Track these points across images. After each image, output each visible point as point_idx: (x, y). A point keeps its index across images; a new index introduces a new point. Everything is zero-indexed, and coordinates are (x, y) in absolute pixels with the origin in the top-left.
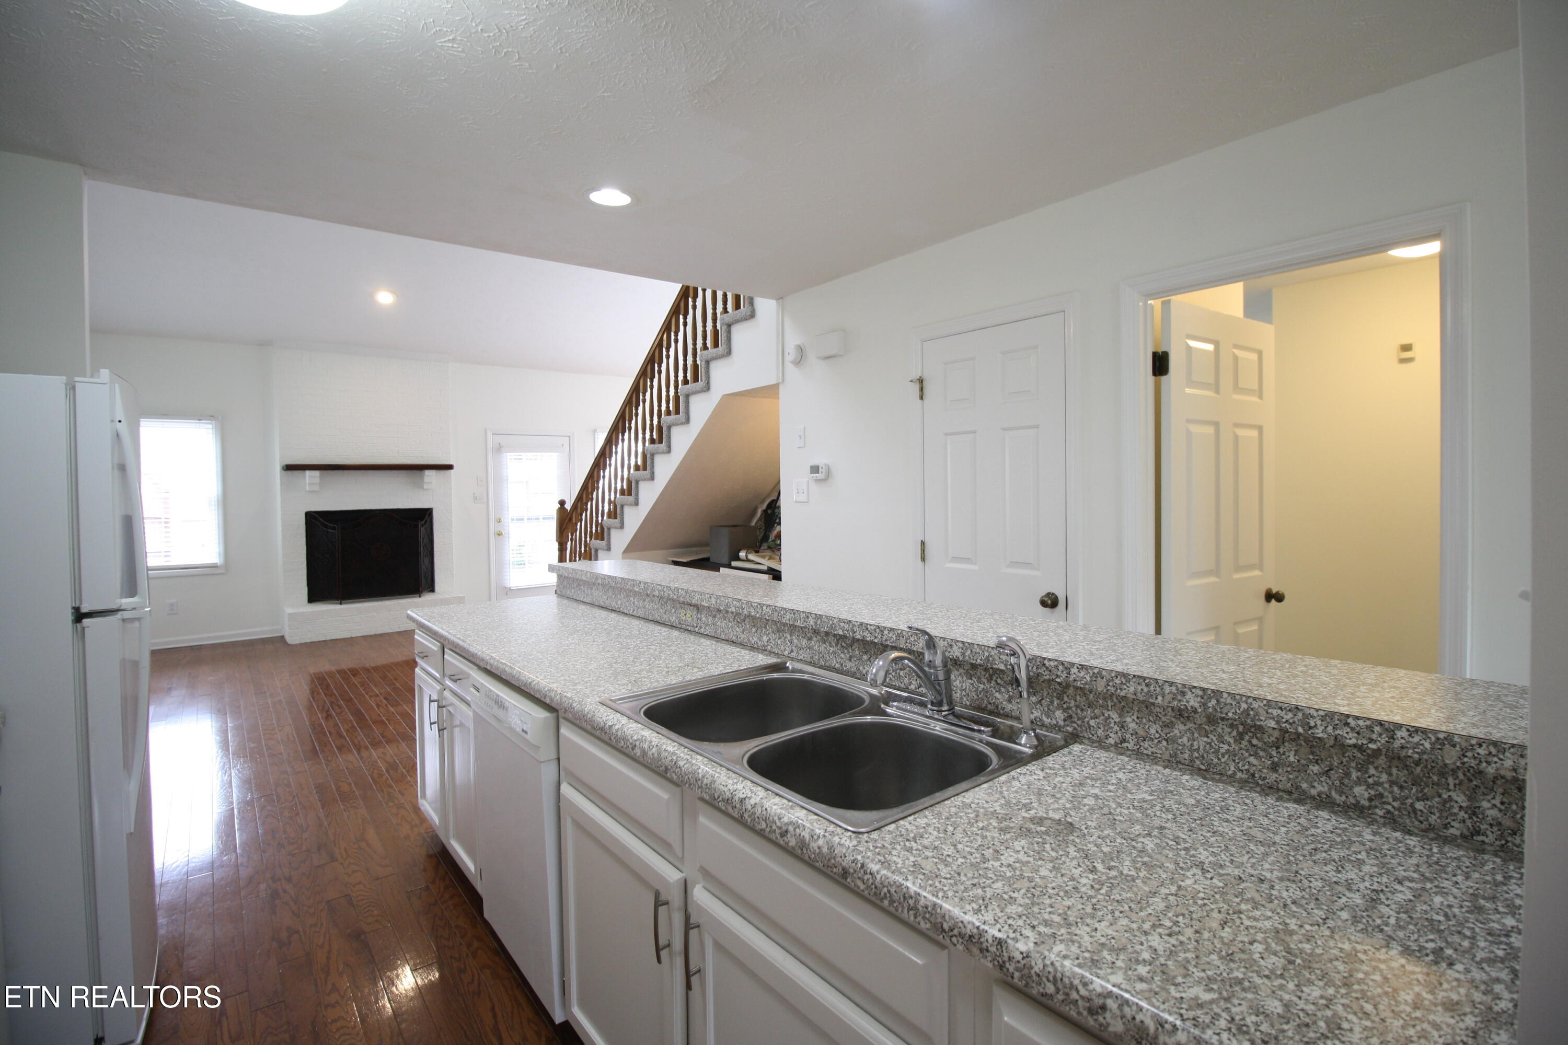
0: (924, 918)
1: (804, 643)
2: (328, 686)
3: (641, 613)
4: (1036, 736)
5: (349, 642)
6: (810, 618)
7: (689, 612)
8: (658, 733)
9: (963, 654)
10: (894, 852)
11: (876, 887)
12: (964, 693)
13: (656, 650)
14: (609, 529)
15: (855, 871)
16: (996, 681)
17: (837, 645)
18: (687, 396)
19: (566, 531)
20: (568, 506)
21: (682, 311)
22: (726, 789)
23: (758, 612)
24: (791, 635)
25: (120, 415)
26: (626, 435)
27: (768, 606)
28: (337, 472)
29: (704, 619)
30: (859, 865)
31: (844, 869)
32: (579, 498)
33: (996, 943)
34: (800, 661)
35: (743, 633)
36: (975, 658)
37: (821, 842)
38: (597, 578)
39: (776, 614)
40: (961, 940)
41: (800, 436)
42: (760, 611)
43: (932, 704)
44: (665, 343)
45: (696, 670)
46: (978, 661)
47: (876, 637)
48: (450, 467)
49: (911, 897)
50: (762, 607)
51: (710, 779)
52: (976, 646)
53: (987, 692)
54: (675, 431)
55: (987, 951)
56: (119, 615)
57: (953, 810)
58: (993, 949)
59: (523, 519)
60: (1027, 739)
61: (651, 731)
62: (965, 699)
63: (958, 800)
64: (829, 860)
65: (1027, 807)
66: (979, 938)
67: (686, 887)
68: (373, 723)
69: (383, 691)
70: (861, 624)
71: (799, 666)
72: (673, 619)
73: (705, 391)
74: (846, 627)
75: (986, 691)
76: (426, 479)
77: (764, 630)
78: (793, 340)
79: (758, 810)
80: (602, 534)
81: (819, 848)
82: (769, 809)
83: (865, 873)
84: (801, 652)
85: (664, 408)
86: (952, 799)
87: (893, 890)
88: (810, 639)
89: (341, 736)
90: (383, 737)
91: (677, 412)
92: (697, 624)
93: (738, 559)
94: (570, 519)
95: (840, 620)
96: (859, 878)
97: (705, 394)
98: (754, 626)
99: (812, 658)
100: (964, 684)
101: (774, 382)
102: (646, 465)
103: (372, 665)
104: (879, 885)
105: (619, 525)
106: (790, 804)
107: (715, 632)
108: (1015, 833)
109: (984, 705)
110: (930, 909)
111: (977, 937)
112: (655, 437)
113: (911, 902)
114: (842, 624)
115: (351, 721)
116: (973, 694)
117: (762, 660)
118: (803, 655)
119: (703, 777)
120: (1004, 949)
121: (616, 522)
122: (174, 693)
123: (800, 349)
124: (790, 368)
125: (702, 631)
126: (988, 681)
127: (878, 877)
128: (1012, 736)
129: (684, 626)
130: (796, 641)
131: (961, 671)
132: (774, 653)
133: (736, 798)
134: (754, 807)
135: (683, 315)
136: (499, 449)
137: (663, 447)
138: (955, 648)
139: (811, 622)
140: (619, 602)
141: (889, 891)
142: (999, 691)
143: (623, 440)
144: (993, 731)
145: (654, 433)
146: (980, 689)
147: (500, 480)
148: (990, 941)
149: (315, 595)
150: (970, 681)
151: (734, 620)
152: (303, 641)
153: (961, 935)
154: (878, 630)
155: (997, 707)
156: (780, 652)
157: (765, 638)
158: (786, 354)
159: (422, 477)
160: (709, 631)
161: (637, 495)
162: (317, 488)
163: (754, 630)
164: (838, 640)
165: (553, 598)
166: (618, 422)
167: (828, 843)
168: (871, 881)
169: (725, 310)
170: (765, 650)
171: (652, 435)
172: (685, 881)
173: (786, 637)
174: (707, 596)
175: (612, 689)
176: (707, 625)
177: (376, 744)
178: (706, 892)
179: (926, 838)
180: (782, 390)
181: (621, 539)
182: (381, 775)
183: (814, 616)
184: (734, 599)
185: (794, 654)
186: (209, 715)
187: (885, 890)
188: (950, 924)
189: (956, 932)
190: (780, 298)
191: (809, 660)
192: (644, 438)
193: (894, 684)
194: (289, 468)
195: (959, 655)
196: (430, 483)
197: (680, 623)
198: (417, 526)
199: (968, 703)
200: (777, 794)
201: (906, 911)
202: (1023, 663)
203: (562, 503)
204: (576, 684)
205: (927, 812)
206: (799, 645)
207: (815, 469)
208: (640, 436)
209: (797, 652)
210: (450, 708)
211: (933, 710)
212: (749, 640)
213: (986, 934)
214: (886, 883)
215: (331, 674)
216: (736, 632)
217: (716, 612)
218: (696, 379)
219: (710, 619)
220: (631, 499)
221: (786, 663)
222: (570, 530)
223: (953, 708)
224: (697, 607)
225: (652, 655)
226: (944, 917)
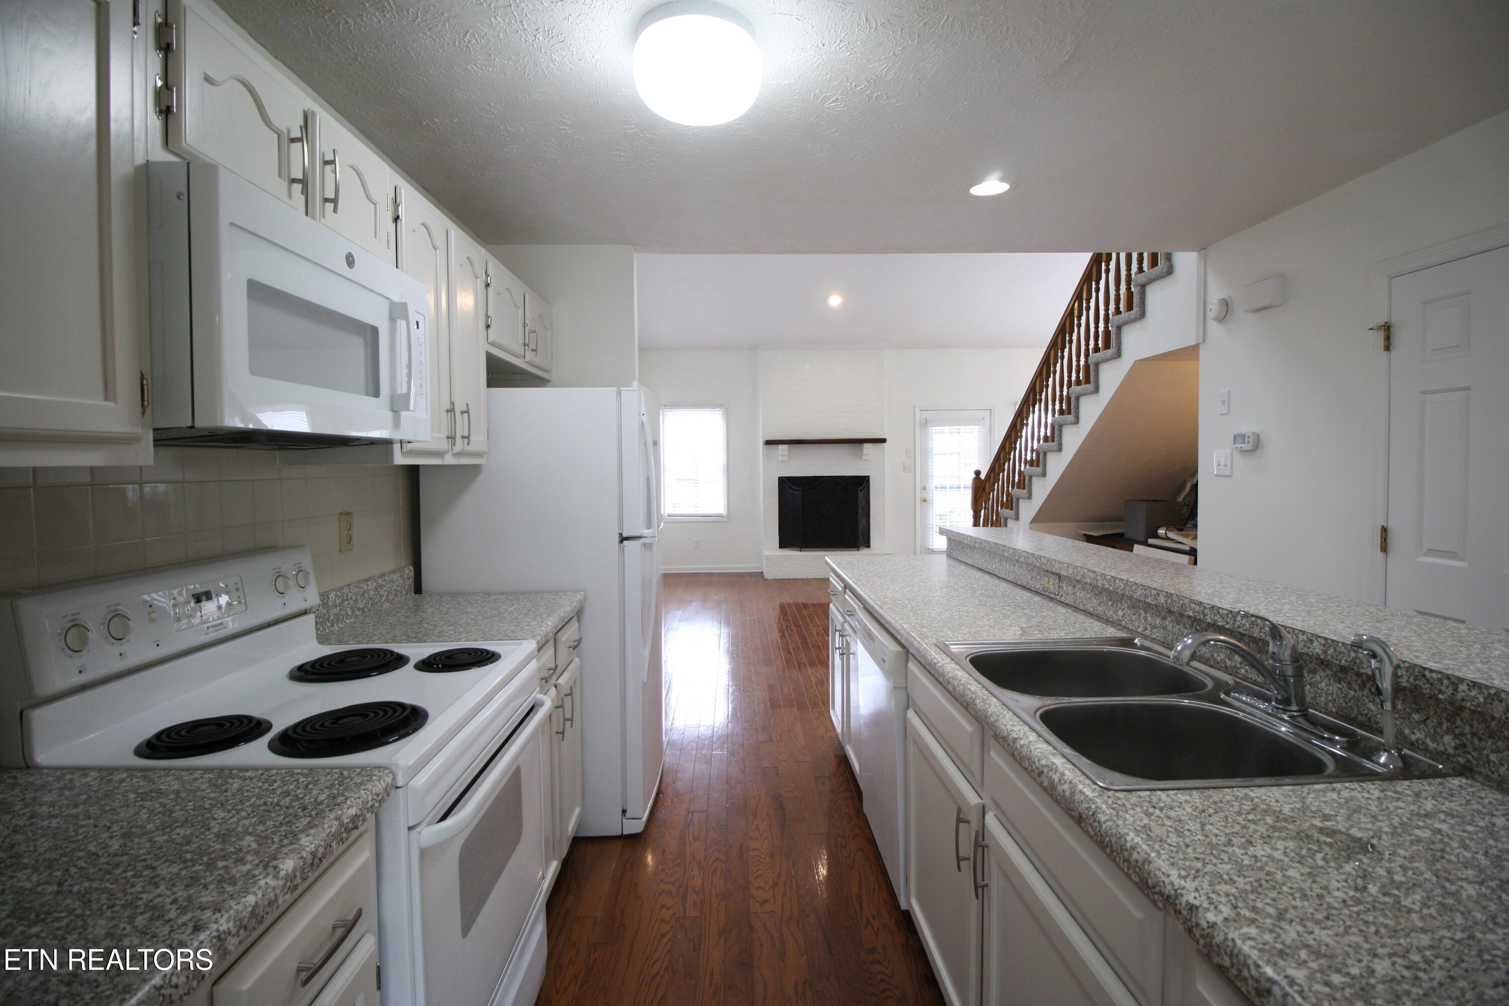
0: (1134, 871)
1: (1158, 622)
2: (786, 613)
3: (1011, 577)
4: (1403, 758)
5: (806, 581)
6: (1161, 596)
7: (1051, 580)
8: (970, 675)
9: (1325, 652)
10: (1131, 812)
11: (1101, 835)
12: (1330, 698)
13: (1009, 611)
14: (1018, 499)
15: (1087, 817)
16: (1370, 689)
17: (1191, 628)
18: (1097, 365)
19: (980, 499)
20: (983, 476)
21: (1094, 278)
22: (1005, 728)
23: (1111, 585)
24: (1145, 613)
25: (643, 411)
26: (1037, 407)
27: (1121, 580)
28: (802, 445)
29: (1065, 588)
30: (1091, 813)
31: (1079, 814)
32: (992, 469)
33: (1188, 908)
34: (1153, 640)
35: (1100, 605)
36: (1339, 658)
37: (1066, 786)
38: (975, 543)
39: (1128, 588)
40: (1161, 898)
41: (1223, 402)
42: (1113, 585)
43: (1277, 701)
44: (1076, 312)
45: (1037, 632)
46: (1343, 662)
47: (1228, 623)
48: (883, 441)
49: (1126, 850)
50: (1115, 581)
51: (996, 718)
52: (1340, 645)
53: (1359, 701)
54: (1084, 401)
55: (1180, 912)
56: (642, 540)
57: (1228, 798)
58: (1184, 912)
59: (946, 488)
60: (1387, 758)
61: (964, 673)
62: (1331, 705)
63: (1240, 792)
64: (1070, 804)
65: (1326, 817)
66: (1175, 900)
67: (984, 811)
68: (813, 646)
69: (823, 623)
70: (1213, 607)
71: (1147, 643)
72: (1038, 586)
73: (1115, 358)
74: (1197, 608)
75: (1356, 699)
76: (865, 451)
77: (1119, 605)
78: (1216, 295)
79: (1025, 751)
80: (1011, 503)
81: (1064, 791)
82: (1033, 751)
83: (1095, 821)
84: (1154, 631)
85: (1073, 378)
86: (1235, 789)
87: (1113, 840)
88: (1164, 618)
89: (789, 652)
90: (818, 658)
91: (1087, 381)
92: (1059, 592)
93: (1156, 536)
94: (984, 489)
95: (1192, 601)
96: (1090, 824)
97: (1116, 360)
98: (1110, 600)
99: (1165, 638)
100: (1331, 688)
101: (1193, 343)
102: (1054, 438)
103: (819, 602)
104: (1104, 834)
105: (1027, 495)
106: (1055, 751)
107: (1075, 602)
108: (1288, 834)
109: (1353, 715)
110: (1139, 864)
111: (1173, 898)
112: (1064, 408)
113: (1126, 854)
114: (1193, 605)
115: (797, 642)
116: (1341, 701)
117: (1111, 632)
118: (1156, 634)
119: (991, 715)
120: (1193, 914)
121: (1024, 492)
122: (694, 604)
123: (1226, 304)
124: (1214, 327)
125: (1063, 599)
126: (1360, 688)
127: (1104, 826)
128: (1370, 753)
129: (1047, 594)
130: (1150, 619)
131: (1328, 672)
132: (1128, 628)
133: (1011, 737)
134: (1022, 747)
135: (1095, 281)
136: (925, 424)
137: (1070, 418)
138: (1316, 644)
139: (1162, 600)
140: (994, 566)
141: (1110, 841)
142: (1373, 702)
143: (1034, 412)
144: (1348, 742)
145: (1064, 405)
146: (1350, 696)
147: (926, 452)
148: (1183, 904)
149: (783, 544)
150: (1338, 685)
151: (1092, 591)
152: (775, 578)
153: (1161, 894)
154: (1230, 615)
155: (1370, 719)
156: (1134, 629)
157: (1120, 613)
158: (1208, 310)
159: (862, 448)
160: (1069, 600)
161: (1045, 466)
162: (787, 459)
163: (1110, 603)
164: (1192, 622)
165: (943, 558)
166: (1029, 395)
167: (1071, 788)
168: (1098, 829)
169: (1140, 270)
170: (1120, 625)
171: (1061, 406)
172: (984, 807)
173: (1140, 614)
174: (1066, 565)
175: (951, 635)
176: (1068, 594)
177: (812, 664)
178: (996, 820)
179: (1176, 811)
180: (1202, 352)
181: (1029, 509)
182: (811, 687)
183: (1165, 594)
184: (1089, 571)
185: (1148, 632)
186: (715, 624)
187: (1108, 839)
188: (1153, 881)
189: (1157, 889)
190: (1202, 248)
191: (1162, 639)
192: (1054, 410)
193: (1250, 676)
194: (768, 443)
195: (1320, 652)
196: (868, 454)
197: (1043, 590)
198: (856, 491)
199: (1334, 710)
200: (1047, 742)
201: (1122, 861)
202: (1388, 670)
203: (978, 473)
204: (923, 627)
205: (1194, 792)
206: (1153, 624)
207: (1239, 438)
208: (1050, 407)
209: (1151, 631)
210: (848, 638)
211: (1278, 708)
212: (1105, 613)
213: (1181, 898)
214: (1109, 833)
215: (789, 605)
216: (1093, 604)
217: (1077, 583)
218: (1107, 346)
219: (1070, 589)
220: (1039, 470)
221: (1134, 640)
222: (984, 499)
223: (1306, 710)
224: (1059, 577)
225: (1003, 614)
226: (1149, 873)
